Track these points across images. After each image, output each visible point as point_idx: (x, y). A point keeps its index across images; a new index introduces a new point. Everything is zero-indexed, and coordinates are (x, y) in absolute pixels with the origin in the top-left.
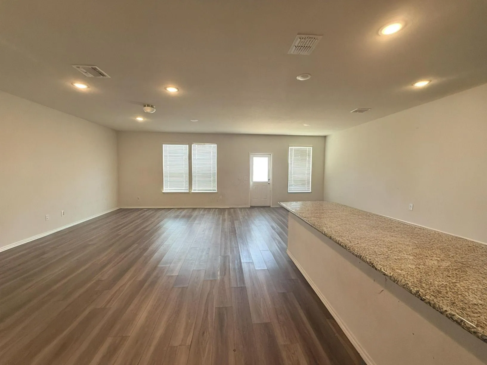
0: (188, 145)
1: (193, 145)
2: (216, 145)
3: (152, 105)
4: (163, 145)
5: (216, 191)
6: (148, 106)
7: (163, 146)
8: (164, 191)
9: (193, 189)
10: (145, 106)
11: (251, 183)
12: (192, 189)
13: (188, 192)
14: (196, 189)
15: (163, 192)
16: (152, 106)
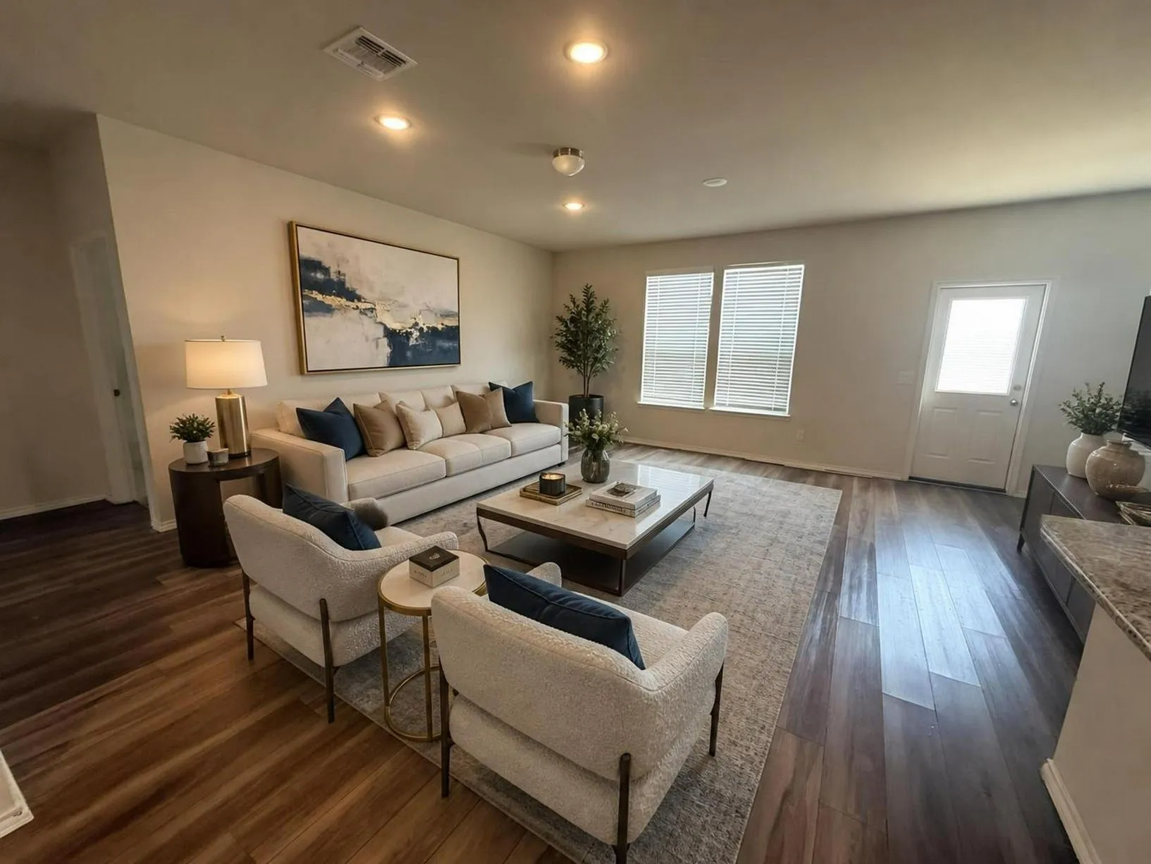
0: (713, 273)
1: (726, 271)
2: (802, 266)
3: (573, 147)
4: (648, 278)
5: (786, 414)
6: (564, 151)
7: (648, 281)
8: (643, 401)
9: (715, 402)
10: (556, 155)
11: (926, 397)
12: (713, 402)
13: (703, 408)
14: (725, 401)
15: (639, 402)
16: (575, 152)
